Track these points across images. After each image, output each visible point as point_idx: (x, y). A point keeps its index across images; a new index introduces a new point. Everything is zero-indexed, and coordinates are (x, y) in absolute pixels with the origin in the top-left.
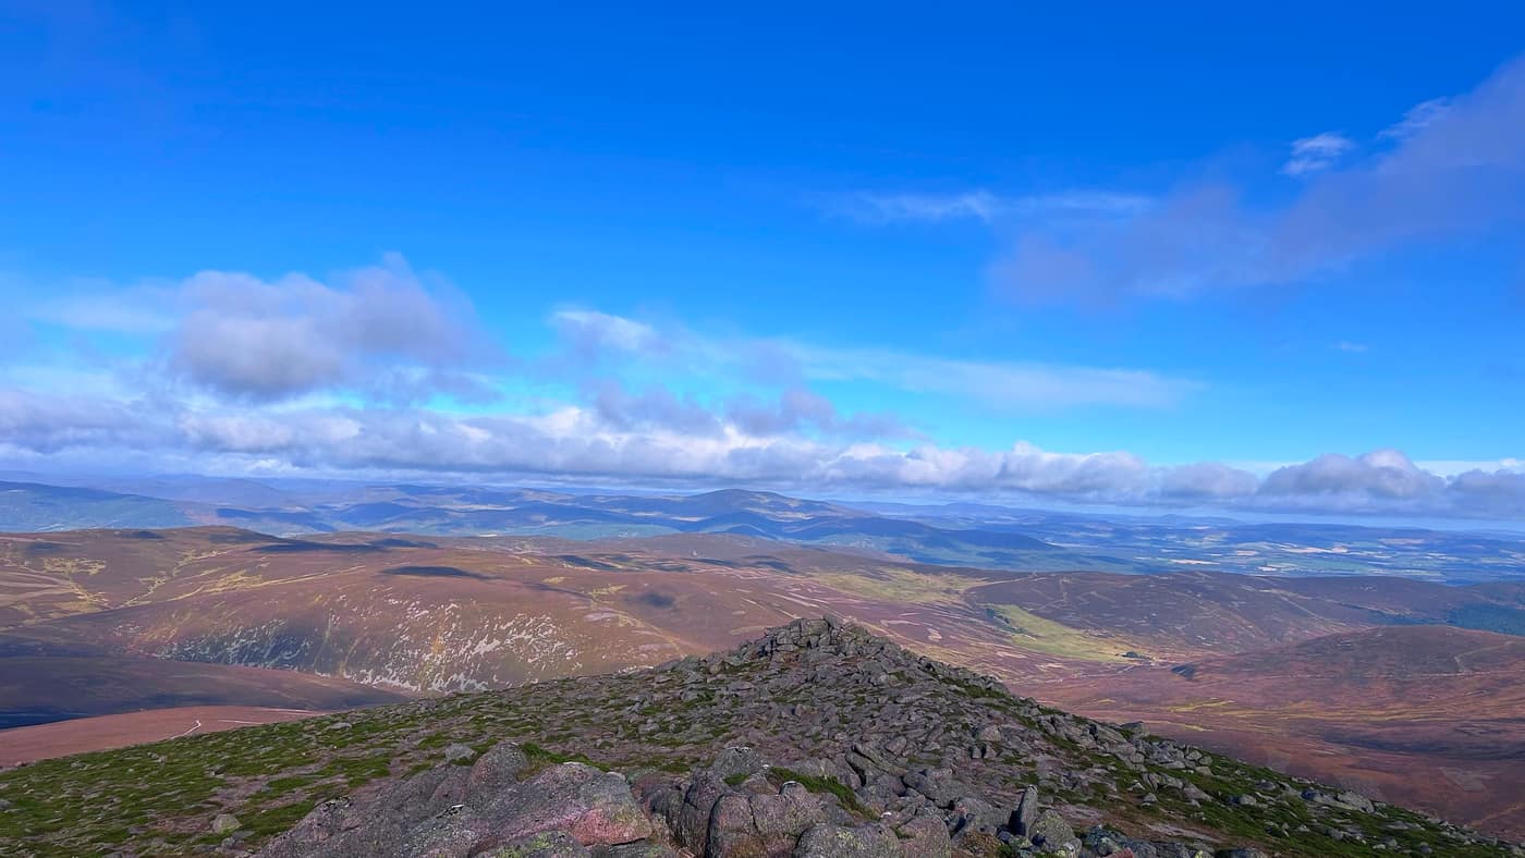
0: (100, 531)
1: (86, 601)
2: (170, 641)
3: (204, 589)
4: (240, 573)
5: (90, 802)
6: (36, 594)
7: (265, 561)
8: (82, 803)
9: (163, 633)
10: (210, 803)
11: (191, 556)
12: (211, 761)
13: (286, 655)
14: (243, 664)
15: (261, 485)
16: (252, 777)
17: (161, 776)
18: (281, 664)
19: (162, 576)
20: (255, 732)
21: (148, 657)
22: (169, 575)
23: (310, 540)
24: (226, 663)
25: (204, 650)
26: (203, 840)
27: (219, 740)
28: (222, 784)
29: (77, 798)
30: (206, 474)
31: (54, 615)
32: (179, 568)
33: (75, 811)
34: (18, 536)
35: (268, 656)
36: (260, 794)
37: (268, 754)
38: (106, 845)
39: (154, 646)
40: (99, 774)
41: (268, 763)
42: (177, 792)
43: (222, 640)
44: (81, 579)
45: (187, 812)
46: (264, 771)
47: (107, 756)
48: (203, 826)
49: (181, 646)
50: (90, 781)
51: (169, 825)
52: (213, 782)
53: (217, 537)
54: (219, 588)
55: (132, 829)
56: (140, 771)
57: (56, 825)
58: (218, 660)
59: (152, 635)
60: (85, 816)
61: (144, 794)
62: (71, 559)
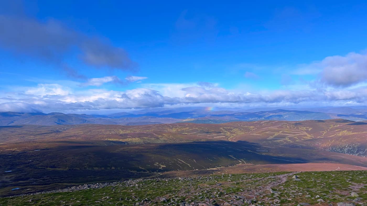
0: (310, 120)
1: (309, 137)
2: (329, 147)
3: (337, 134)
4: (346, 130)
5: (318, 183)
6: (298, 135)
7: (352, 127)
8: (317, 183)
9: (327, 144)
10: (348, 188)
11: (332, 126)
12: (346, 177)
13: (361, 152)
14: (349, 154)
15: (349, 108)
16: (359, 184)
17: (334, 180)
18: (360, 155)
19: (325, 131)
20: (357, 172)
21: (324, 150)
22: (327, 131)
23: (365, 122)
24: (344, 153)
25: (338, 150)
26: (349, 198)
27: (348, 173)
28: (351, 184)
29: (315, 182)
30: (334, 106)
31: (302, 139)
32: (330, 129)
33: (315, 185)
34: (293, 122)
35: (356, 153)
36: (362, 189)
37: (362, 178)
38: (325, 194)
39: (325, 148)
40: (319, 177)
41: (363, 181)
42: (340, 184)
43: (343, 147)
44: (307, 131)
45: (343, 190)
46: (362, 183)
47: (320, 173)
48: (348, 194)
49: (332, 148)
50: (318, 178)
51: (339, 192)
52: (348, 184)
53: (338, 121)
54: (340, 134)
55: (330, 191)
56: (329, 177)
57: (312, 187)
58: (342, 152)
59: (325, 145)
60: (318, 186)
61: (331, 183)
62: (305, 127)
